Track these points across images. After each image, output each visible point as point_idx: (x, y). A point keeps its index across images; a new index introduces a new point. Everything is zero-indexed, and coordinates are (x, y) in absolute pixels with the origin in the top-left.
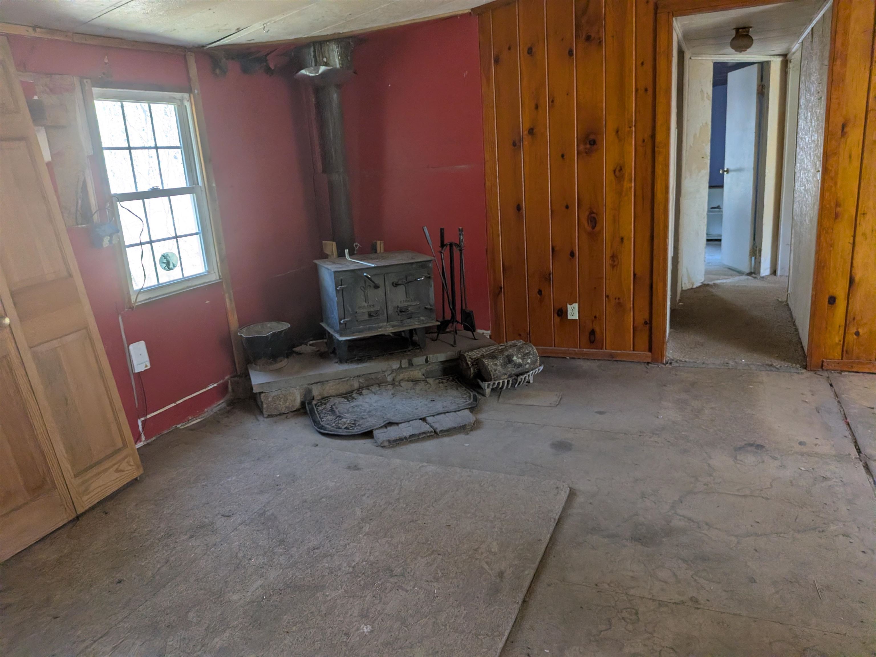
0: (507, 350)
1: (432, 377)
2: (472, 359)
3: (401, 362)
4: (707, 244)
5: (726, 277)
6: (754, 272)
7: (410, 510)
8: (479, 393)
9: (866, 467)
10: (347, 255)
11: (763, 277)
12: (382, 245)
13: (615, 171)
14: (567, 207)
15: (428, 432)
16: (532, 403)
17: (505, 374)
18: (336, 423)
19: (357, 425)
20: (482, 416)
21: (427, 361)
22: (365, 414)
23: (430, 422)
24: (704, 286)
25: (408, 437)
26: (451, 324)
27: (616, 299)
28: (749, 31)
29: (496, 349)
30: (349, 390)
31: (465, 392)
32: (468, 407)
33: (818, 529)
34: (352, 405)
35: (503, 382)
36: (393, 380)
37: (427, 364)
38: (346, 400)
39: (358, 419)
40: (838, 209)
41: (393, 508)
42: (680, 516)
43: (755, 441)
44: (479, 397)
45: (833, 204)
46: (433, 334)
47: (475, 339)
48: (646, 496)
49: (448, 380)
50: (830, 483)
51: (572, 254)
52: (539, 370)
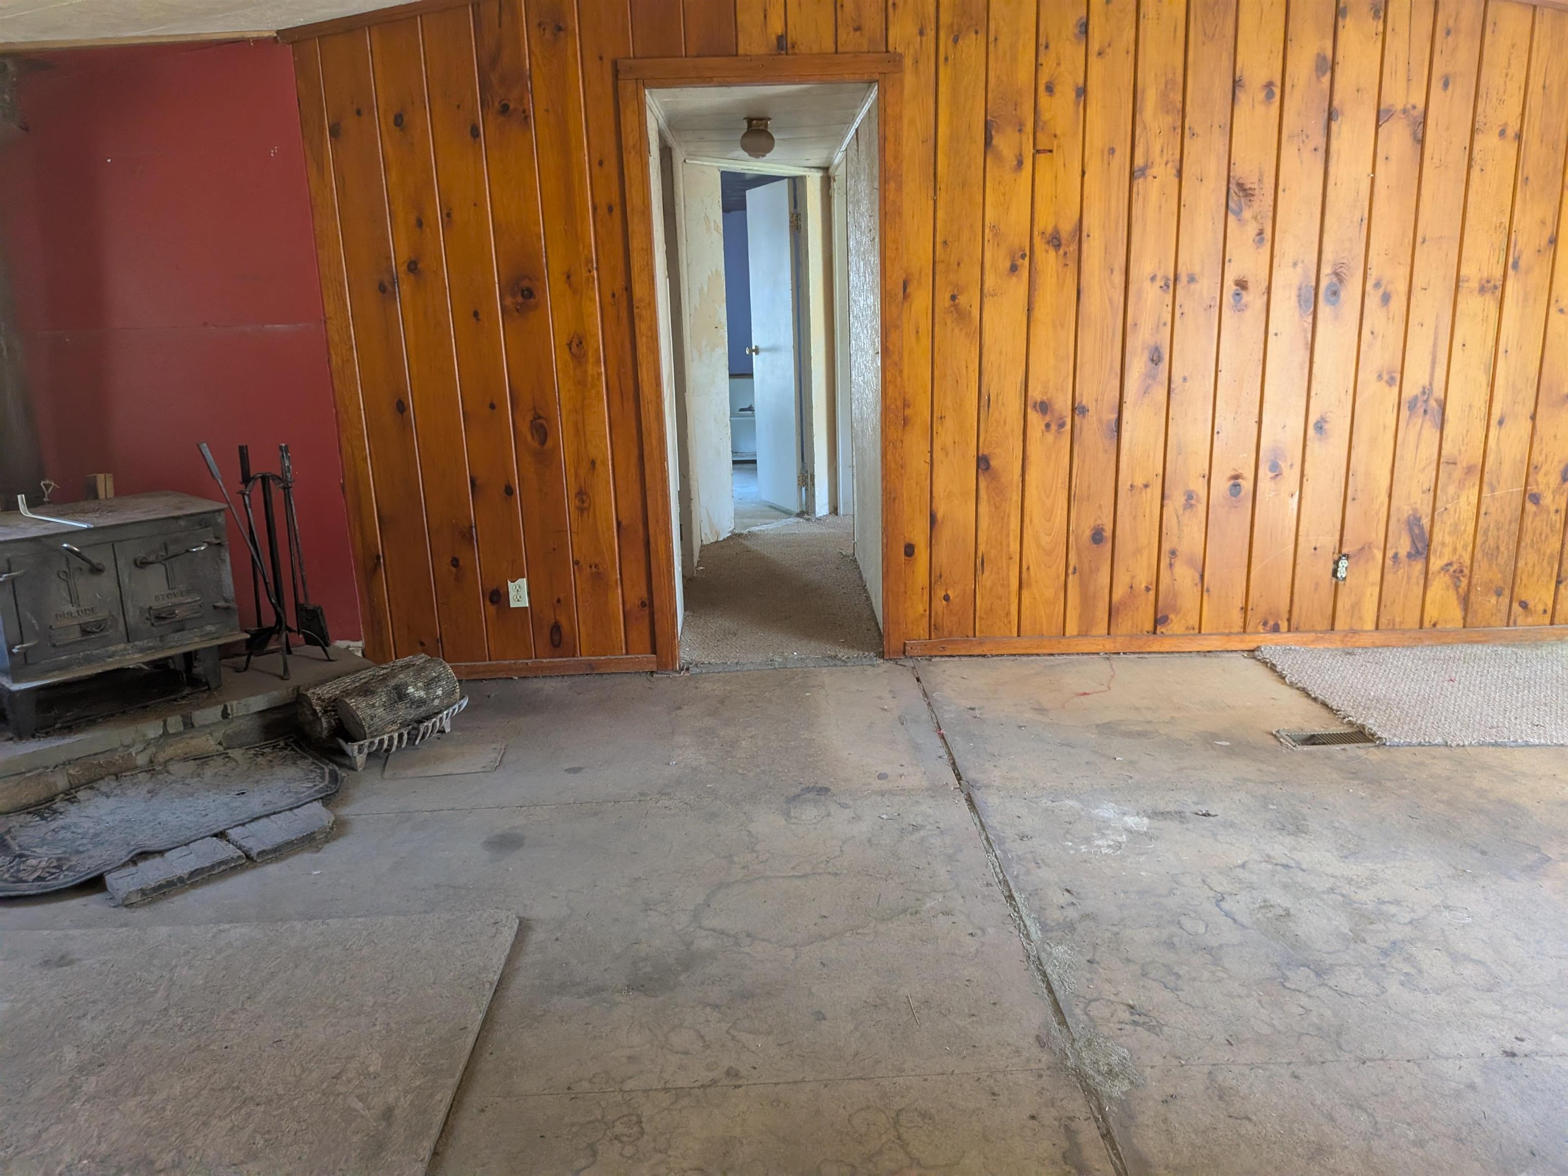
0: (394, 677)
1: (240, 747)
2: (323, 701)
3: (165, 722)
4: (734, 469)
5: (767, 521)
6: (806, 512)
7: (192, 1026)
8: (341, 766)
9: (970, 801)
10: (23, 508)
11: (819, 519)
12: (110, 484)
13: (569, 345)
14: (492, 406)
15: (232, 858)
16: (449, 771)
17: (394, 722)
18: (12, 871)
19: (64, 868)
20: (344, 812)
21: (225, 714)
22: (84, 841)
23: (237, 839)
24: (735, 537)
25: (186, 877)
26: (275, 636)
27: (591, 567)
28: (766, 125)
29: (374, 675)
30: (44, 795)
31: (312, 767)
32: (319, 796)
33: (910, 911)
34: (52, 828)
35: (391, 739)
36: (151, 762)
37: (226, 721)
38: (38, 818)
39: (67, 855)
40: (908, 412)
41: (152, 1030)
42: (706, 930)
43: (816, 783)
44: (342, 773)
45: (899, 403)
46: (236, 659)
47: (330, 660)
48: (652, 907)
49: (274, 747)
50: (922, 833)
51: (509, 491)
52: (460, 707)
